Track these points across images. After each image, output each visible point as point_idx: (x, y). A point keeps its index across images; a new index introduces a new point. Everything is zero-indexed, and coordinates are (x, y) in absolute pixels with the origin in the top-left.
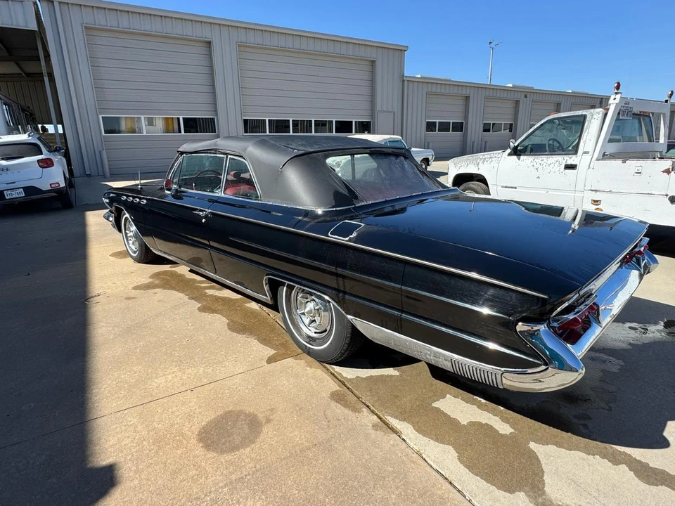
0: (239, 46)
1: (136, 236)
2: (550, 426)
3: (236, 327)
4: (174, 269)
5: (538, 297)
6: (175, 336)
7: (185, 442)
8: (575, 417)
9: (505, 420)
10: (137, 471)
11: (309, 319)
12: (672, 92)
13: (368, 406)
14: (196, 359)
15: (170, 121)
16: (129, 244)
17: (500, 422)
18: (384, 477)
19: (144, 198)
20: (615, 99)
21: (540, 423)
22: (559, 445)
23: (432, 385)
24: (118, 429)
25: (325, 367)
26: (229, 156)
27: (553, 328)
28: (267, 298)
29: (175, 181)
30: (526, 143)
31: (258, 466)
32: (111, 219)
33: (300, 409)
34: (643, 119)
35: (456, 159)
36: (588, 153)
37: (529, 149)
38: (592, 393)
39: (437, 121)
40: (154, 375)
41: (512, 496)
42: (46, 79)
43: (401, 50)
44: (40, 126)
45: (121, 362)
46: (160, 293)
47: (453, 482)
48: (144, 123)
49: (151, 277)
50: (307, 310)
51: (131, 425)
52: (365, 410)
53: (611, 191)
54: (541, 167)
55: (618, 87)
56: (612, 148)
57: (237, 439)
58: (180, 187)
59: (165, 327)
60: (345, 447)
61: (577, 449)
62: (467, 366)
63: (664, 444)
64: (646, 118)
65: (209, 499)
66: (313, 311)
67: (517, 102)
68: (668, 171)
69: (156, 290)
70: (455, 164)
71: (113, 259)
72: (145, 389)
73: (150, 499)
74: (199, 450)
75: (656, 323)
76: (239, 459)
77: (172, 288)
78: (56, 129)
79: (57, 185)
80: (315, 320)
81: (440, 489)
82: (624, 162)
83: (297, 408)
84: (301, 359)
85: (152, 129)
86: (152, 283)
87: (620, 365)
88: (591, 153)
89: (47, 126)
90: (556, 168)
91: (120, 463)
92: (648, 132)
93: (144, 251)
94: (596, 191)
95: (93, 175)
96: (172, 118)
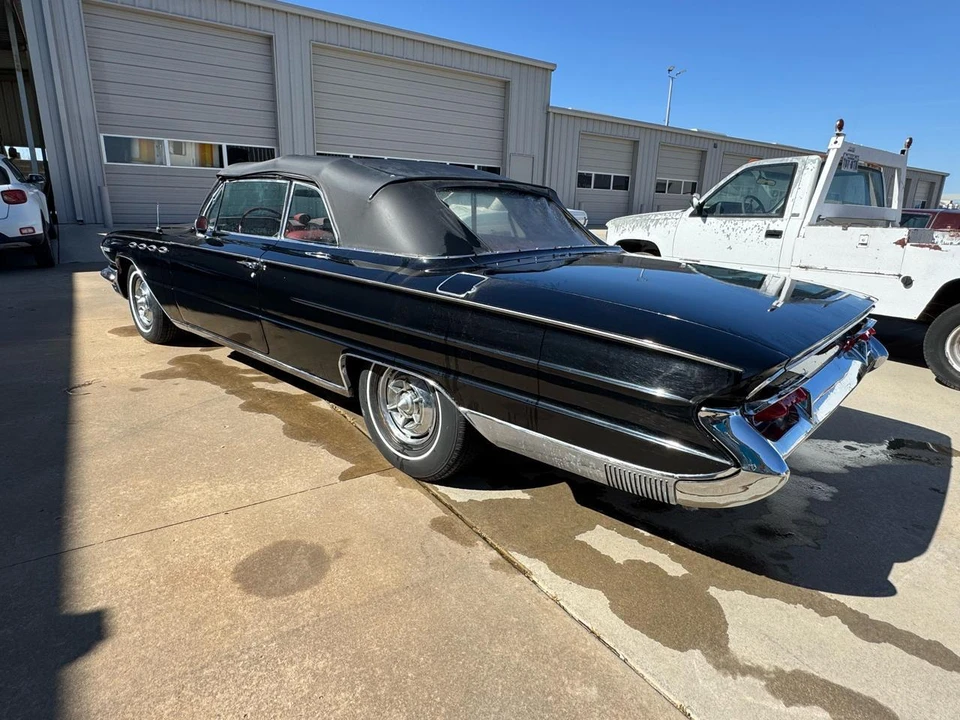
0: (314, 46)
1: (150, 303)
2: (737, 566)
3: (295, 432)
4: (205, 353)
5: (729, 370)
6: (205, 442)
7: (214, 582)
8: (772, 556)
9: (676, 558)
10: (140, 620)
11: (403, 418)
12: (911, 139)
13: (484, 539)
14: (235, 473)
15: (208, 150)
16: (138, 315)
17: (668, 561)
18: (506, 630)
19: (163, 245)
20: (836, 142)
21: (723, 564)
22: (749, 590)
23: (576, 512)
24: (112, 563)
25: (424, 487)
26: (294, 182)
27: (748, 416)
28: (343, 389)
29: (211, 221)
30: (713, 201)
31: (322, 615)
32: (112, 277)
33: (386, 540)
34: (872, 175)
35: (618, 220)
36: (797, 215)
37: (718, 209)
38: (794, 526)
39: (593, 173)
40: (170, 493)
41: (683, 654)
42: (20, 76)
43: (547, 69)
44: (7, 148)
45: (120, 475)
46: (184, 384)
47: (601, 636)
48: (167, 149)
49: (170, 363)
50: (400, 405)
51: (132, 558)
52: (480, 543)
53: (826, 269)
54: (733, 234)
55: (840, 127)
56: (830, 210)
57: (293, 580)
58: (219, 229)
59: (189, 428)
60: (449, 591)
61: (773, 595)
62: (627, 474)
63: (890, 591)
64: (874, 173)
65: (247, 657)
66: (410, 405)
67: (703, 153)
68: (902, 243)
69: (178, 380)
70: (617, 227)
71: (115, 336)
72: (156, 510)
73: (157, 657)
74: (235, 593)
75: (880, 442)
76: (293, 605)
77: (202, 378)
78: (33, 154)
79: (31, 231)
80: (412, 420)
81: (585, 645)
82: (845, 229)
83: (383, 539)
84: (390, 476)
85: (178, 158)
86: (172, 369)
87: (833, 493)
88: (801, 216)
89: (19, 149)
90: (755, 236)
91: (114, 608)
92: (877, 194)
93: (161, 324)
94: (806, 268)
95: (86, 221)
96: (211, 145)
